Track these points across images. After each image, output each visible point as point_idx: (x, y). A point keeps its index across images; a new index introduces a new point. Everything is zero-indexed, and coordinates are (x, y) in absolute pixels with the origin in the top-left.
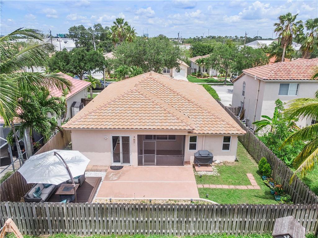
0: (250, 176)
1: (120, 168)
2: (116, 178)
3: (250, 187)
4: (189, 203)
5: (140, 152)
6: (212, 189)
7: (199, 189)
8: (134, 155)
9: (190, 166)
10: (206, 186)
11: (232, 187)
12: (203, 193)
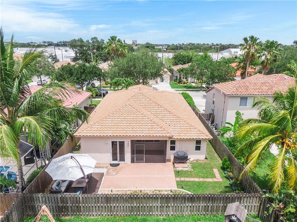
0: (216, 171)
1: (118, 165)
2: (115, 174)
3: (215, 180)
4: (170, 193)
5: (133, 153)
6: (187, 182)
7: (177, 182)
8: (128, 155)
9: (171, 163)
10: (182, 179)
11: (202, 179)
12: (180, 185)
